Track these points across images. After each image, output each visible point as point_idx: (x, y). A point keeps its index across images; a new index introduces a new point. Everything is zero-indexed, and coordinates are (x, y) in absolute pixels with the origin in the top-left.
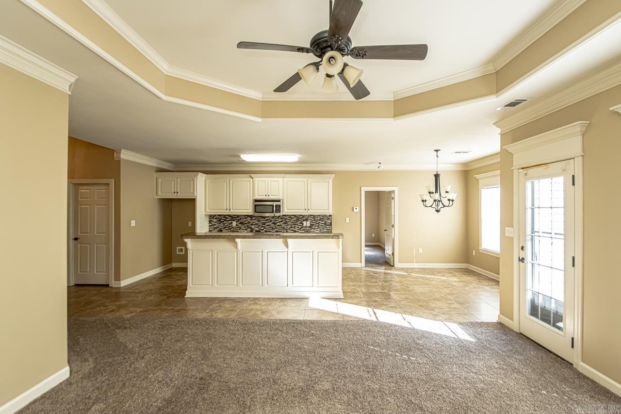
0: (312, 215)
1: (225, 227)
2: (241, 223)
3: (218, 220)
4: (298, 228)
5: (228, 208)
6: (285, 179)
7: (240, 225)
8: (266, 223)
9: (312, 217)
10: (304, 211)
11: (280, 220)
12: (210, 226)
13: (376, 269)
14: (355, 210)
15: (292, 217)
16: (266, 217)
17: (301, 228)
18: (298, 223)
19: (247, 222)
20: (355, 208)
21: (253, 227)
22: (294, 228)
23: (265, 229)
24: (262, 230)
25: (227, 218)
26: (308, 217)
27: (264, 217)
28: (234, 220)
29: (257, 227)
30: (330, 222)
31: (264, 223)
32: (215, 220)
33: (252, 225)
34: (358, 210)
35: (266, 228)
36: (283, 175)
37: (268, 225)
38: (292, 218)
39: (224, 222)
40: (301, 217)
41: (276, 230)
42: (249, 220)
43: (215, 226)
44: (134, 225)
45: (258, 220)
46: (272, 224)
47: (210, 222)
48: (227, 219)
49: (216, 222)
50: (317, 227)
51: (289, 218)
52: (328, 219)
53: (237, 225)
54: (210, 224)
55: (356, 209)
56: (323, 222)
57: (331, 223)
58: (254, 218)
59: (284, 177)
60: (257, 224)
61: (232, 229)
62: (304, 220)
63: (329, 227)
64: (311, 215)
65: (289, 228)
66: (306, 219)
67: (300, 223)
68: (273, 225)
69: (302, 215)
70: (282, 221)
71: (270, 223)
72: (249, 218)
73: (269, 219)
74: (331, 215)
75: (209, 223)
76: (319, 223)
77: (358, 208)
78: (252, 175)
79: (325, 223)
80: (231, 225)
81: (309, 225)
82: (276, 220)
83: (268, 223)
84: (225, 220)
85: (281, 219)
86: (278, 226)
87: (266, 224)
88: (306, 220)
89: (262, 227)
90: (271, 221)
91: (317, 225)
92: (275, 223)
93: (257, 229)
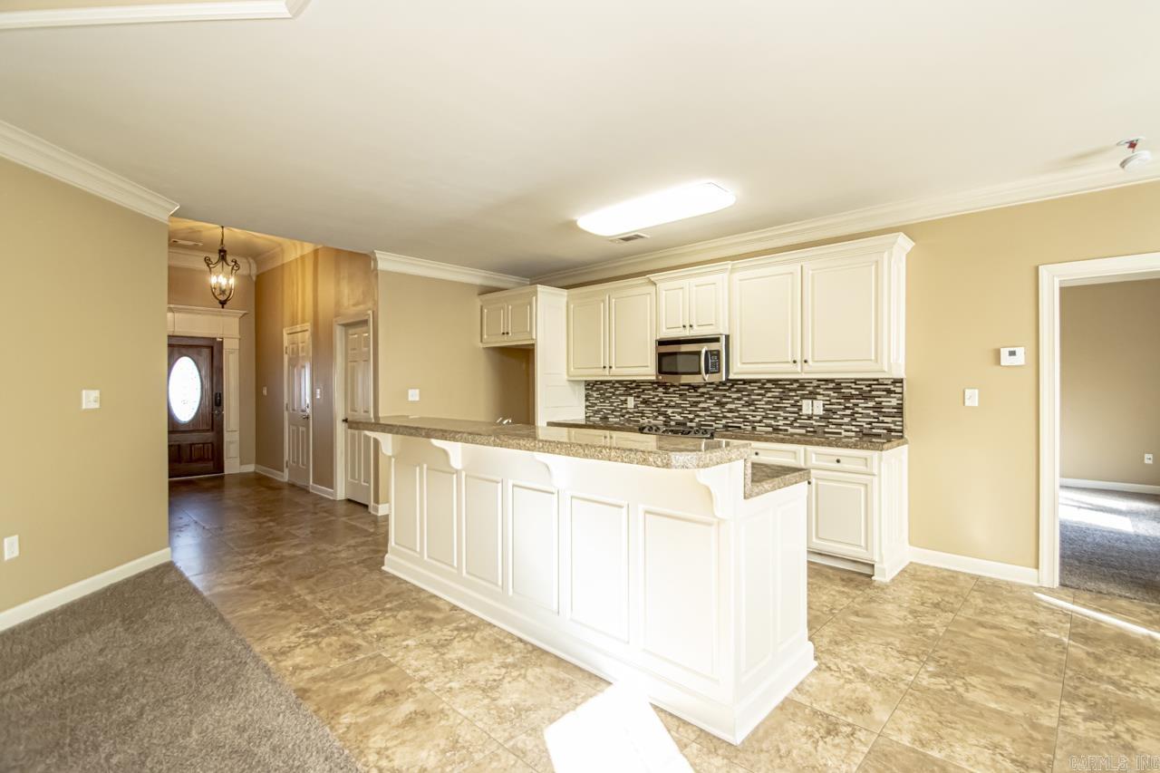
0: (832, 381)
1: (613, 411)
2: (645, 402)
3: (601, 394)
4: (786, 418)
5: (608, 367)
6: (737, 276)
7: (642, 407)
8: (700, 402)
9: (831, 385)
10: (791, 367)
11: (734, 396)
12: (587, 407)
13: (1112, 611)
14: (1006, 359)
15: (769, 385)
16: (699, 387)
17: (796, 420)
18: (786, 403)
19: (657, 399)
20: (1004, 352)
21: (670, 411)
22: (775, 418)
23: (697, 420)
24: (691, 421)
25: (617, 389)
26: (818, 386)
27: (695, 388)
28: (631, 395)
29: (680, 413)
30: (894, 402)
31: (695, 404)
32: (595, 394)
33: (667, 406)
34: (1020, 359)
35: (698, 416)
36: (729, 264)
37: (704, 409)
38: (769, 390)
39: (611, 397)
40: (795, 385)
41: (724, 421)
42: (661, 395)
43: (596, 408)
44: (417, 399)
45: (681, 395)
46: (715, 405)
47: (587, 397)
48: (617, 392)
49: (597, 398)
50: (846, 420)
51: (760, 388)
52: (889, 392)
53: (636, 406)
54: (588, 404)
55: (1012, 353)
56: (871, 404)
57: (900, 408)
58: (671, 390)
59: (733, 270)
60: (678, 406)
61: (627, 416)
62: (803, 397)
63: (894, 422)
64: (827, 381)
65: (758, 418)
66: (811, 393)
67: (793, 406)
68: (716, 410)
69: (796, 381)
70: (739, 399)
71: (710, 404)
72: (661, 389)
73: (708, 393)
74: (901, 381)
75: (587, 400)
76: (856, 405)
77: (1020, 351)
78: (653, 277)
79: (878, 408)
80: (624, 406)
81: (822, 413)
82: (725, 396)
83: (705, 402)
84: (614, 394)
85: (738, 391)
86: (731, 411)
87: (701, 405)
88: (812, 396)
89: (690, 412)
90: (711, 399)
91: (848, 412)
92: (720, 404)
93: (678, 417)
